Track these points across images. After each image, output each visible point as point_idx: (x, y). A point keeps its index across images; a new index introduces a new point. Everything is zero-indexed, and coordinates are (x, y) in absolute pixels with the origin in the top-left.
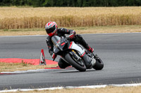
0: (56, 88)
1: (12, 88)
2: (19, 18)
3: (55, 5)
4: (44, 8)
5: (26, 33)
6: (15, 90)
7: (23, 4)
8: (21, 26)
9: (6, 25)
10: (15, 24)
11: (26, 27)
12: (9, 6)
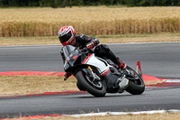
0: (156, 112)
1: (101, 111)
2: (109, 20)
3: (156, 4)
4: (141, 8)
5: (117, 40)
6: (104, 114)
7: (115, 3)
8: (112, 31)
9: (92, 30)
10: (105, 29)
11: (118, 32)
12: (96, 5)
